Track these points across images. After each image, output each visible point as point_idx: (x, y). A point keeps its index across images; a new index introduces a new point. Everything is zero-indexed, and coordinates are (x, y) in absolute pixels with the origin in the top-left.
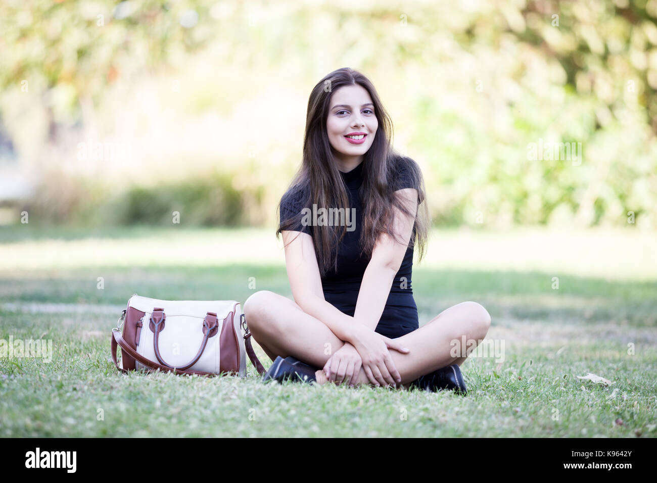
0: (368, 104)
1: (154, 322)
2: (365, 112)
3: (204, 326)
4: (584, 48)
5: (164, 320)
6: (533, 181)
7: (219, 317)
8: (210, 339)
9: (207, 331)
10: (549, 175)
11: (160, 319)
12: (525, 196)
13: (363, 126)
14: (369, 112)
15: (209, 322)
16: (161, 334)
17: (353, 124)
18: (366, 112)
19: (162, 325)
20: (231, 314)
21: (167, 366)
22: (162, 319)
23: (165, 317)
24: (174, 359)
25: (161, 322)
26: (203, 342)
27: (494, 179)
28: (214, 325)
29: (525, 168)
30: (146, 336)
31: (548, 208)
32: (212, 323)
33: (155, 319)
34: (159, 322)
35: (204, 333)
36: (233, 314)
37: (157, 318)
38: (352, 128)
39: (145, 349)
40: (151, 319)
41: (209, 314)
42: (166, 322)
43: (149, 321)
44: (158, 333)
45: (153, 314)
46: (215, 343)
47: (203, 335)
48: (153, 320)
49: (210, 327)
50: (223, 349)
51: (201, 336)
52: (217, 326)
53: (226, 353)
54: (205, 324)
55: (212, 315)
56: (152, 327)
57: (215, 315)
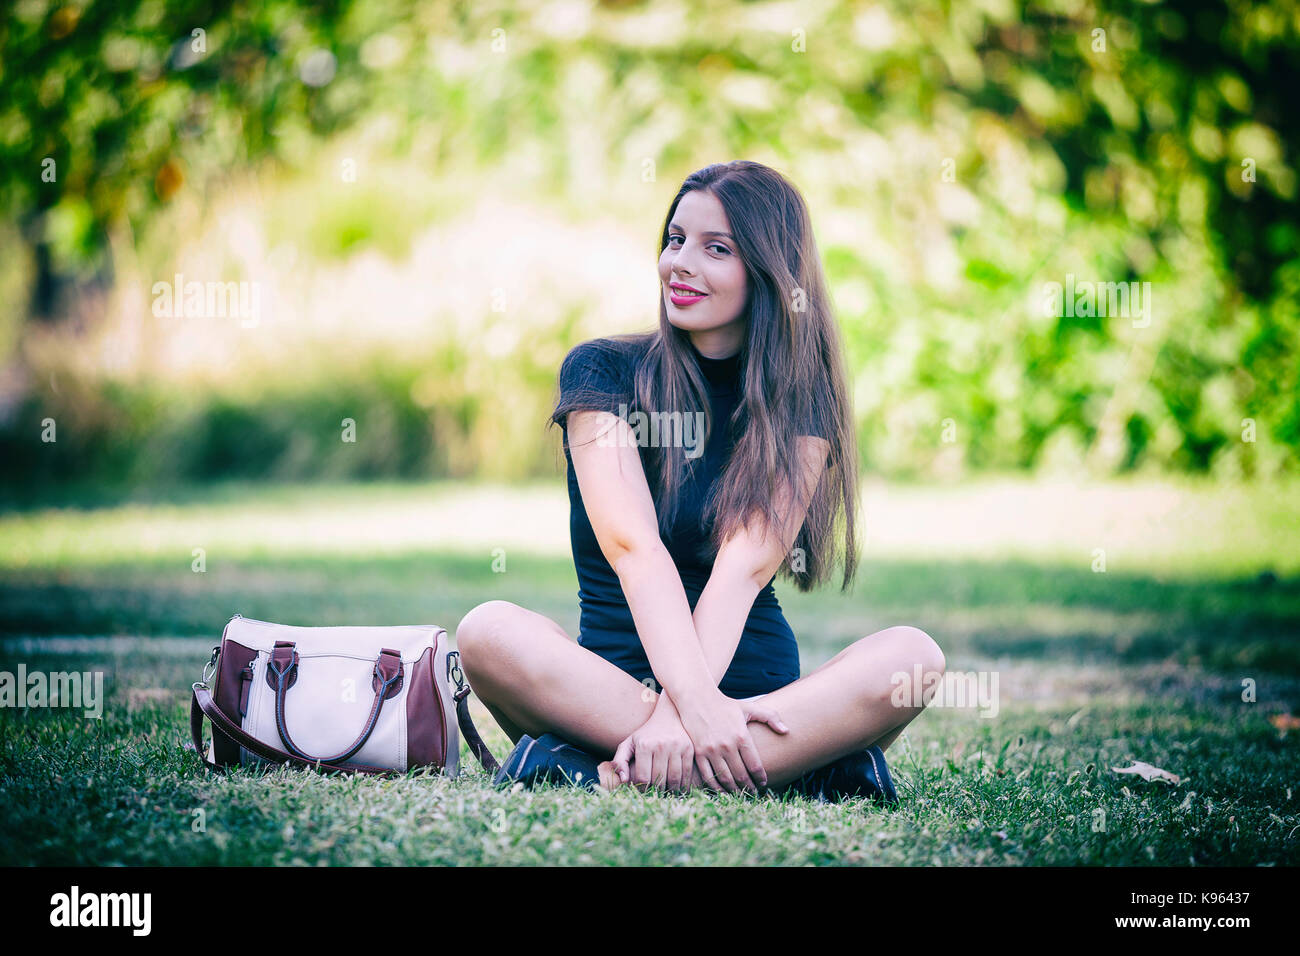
1: (276, 670)
3: (375, 675)
4: (1099, 120)
5: (296, 666)
6: (1006, 384)
7: (404, 658)
8: (387, 703)
9: (381, 688)
11: (288, 663)
12: (987, 414)
15: (385, 668)
16: (291, 694)
19: (291, 677)
20: (428, 652)
21: (302, 757)
22: (291, 664)
23: (297, 659)
24: (316, 743)
25: (289, 669)
26: (373, 708)
27: (928, 380)
28: (396, 675)
29: (988, 357)
30: (260, 698)
31: (1036, 436)
32: (392, 670)
33: (277, 664)
34: (285, 670)
35: (375, 691)
36: (432, 651)
37: (282, 661)
39: (258, 723)
40: (269, 664)
41: (385, 652)
42: (300, 670)
43: (267, 667)
44: (284, 691)
45: (275, 655)
46: (397, 711)
47: (374, 694)
48: (273, 667)
49: (387, 676)
50: (413, 722)
51: (370, 697)
52: (401, 677)
53: (420, 730)
54: (377, 672)
55: (390, 655)
56: (272, 679)
57: (397, 655)
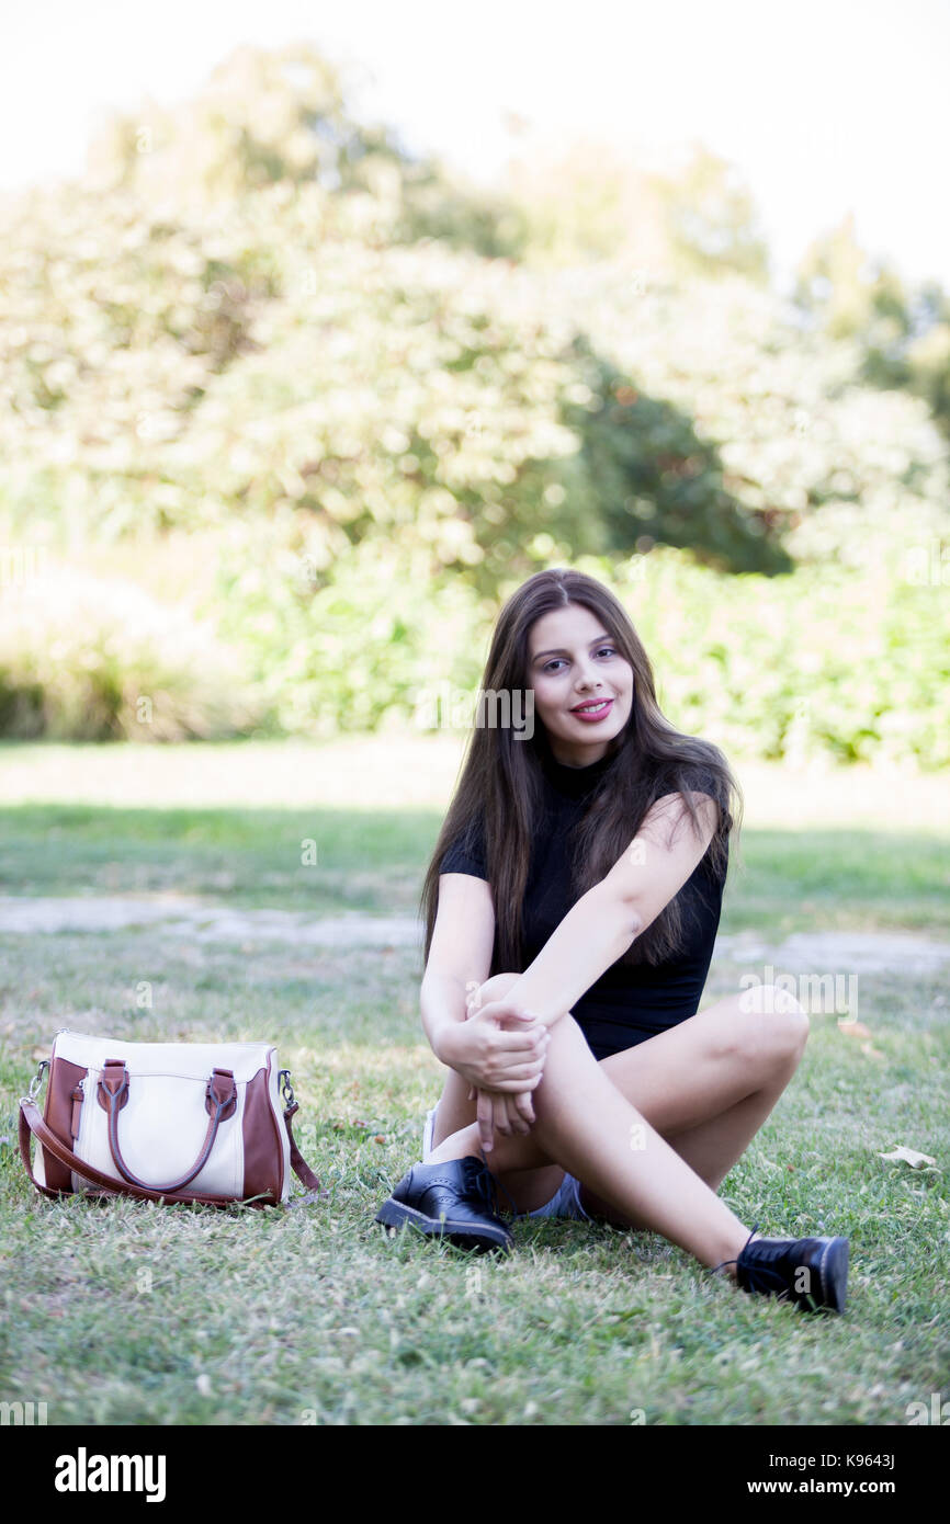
0: (603, 638)
1: (107, 1091)
2: (599, 653)
3: (209, 1097)
4: (367, 516)
5: (127, 1085)
6: (358, 678)
7: (237, 1078)
8: (222, 1125)
9: (217, 1111)
10: (377, 672)
11: (120, 1083)
12: (348, 696)
13: (599, 685)
14: (609, 653)
15: (220, 1090)
16: (123, 1113)
17: (578, 686)
18: (602, 654)
19: (123, 1098)
20: (262, 1075)
21: (136, 1184)
22: (123, 1085)
23: (128, 1079)
24: (152, 1170)
25: (120, 1091)
26: (208, 1135)
27: (312, 675)
28: (229, 1098)
30: (92, 1119)
32: (226, 1092)
33: (108, 1084)
34: (116, 1091)
35: (209, 1113)
36: (266, 1072)
37: (112, 1082)
38: (578, 693)
39: (92, 1149)
40: (100, 1084)
41: (218, 1072)
42: (130, 1089)
43: (97, 1087)
44: (116, 1114)
45: (105, 1074)
46: (233, 1134)
47: (208, 1117)
48: (104, 1086)
49: (220, 1097)
50: (249, 1148)
51: (204, 1120)
52: (234, 1099)
53: (257, 1155)
54: (211, 1094)
55: (223, 1074)
56: (103, 1100)
57: (229, 1075)
